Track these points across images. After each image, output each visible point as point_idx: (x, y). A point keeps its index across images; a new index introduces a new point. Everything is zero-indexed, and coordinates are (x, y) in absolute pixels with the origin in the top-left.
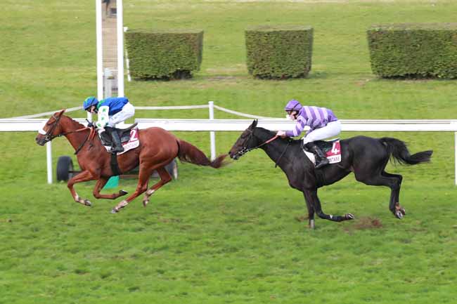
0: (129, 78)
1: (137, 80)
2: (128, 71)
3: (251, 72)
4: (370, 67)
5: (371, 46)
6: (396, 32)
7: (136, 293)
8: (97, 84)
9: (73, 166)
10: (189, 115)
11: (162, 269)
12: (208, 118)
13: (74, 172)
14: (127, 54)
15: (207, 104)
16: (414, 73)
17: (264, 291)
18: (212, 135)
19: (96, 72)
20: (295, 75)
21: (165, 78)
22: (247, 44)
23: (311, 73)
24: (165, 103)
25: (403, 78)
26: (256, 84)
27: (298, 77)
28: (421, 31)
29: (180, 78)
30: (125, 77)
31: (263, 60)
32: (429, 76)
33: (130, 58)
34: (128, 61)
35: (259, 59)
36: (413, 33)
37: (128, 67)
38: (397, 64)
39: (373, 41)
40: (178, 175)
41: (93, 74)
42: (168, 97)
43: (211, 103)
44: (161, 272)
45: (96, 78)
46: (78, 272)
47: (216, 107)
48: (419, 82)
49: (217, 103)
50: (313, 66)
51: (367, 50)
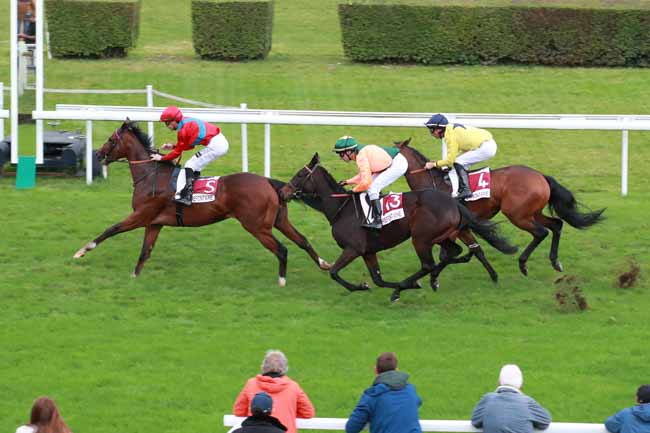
0: (50, 56)
1: (59, 58)
2: (48, 47)
3: (198, 51)
4: (342, 49)
5: (344, 24)
6: (375, 7)
8: (10, 61)
10: (123, 101)
11: (87, 287)
12: (146, 105)
14: (47, 26)
15: (145, 88)
16: (394, 56)
18: (151, 126)
19: (9, 47)
20: (253, 56)
21: (94, 57)
22: (194, 17)
23: (271, 53)
24: (94, 86)
25: (381, 62)
26: (203, 66)
27: (254, 59)
28: (404, 7)
29: (112, 56)
30: (45, 53)
31: (213, 37)
32: (412, 61)
33: (50, 31)
34: (48, 34)
35: (208, 35)
36: (394, 8)
37: (48, 42)
38: (375, 45)
39: (347, 16)
40: (108, 175)
41: (5, 49)
42: (96, 79)
43: (150, 87)
44: (86, 291)
45: (8, 54)
47: (156, 92)
48: (400, 68)
49: (156, 87)
50: (274, 46)
51: (338, 28)
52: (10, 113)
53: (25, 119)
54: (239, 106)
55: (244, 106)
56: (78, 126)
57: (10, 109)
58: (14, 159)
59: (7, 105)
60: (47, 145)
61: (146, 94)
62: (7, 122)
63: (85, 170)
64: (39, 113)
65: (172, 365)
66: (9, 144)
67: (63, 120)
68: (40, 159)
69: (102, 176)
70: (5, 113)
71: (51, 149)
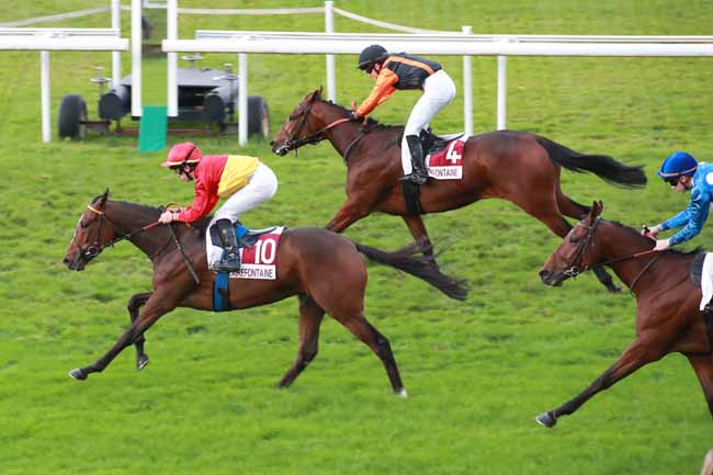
7: (198, 336)
9: (86, 114)
10: (287, 24)
12: (323, 30)
13: (89, 124)
15: (323, 5)
17: (424, 335)
18: (330, 60)
40: (270, 131)
43: (328, 4)
46: (98, 297)
47: (338, 10)
49: (338, 2)
52: (130, 42)
53: (152, 52)
54: (461, 30)
55: (466, 29)
56: (226, 61)
57: (129, 37)
58: (137, 110)
59: (125, 31)
60: (183, 90)
61: (323, 15)
62: (125, 56)
63: (237, 125)
64: (171, 43)
65: (370, 409)
66: (129, 88)
67: (202, 53)
68: (173, 111)
69: (262, 135)
70: (123, 44)
71: (188, 96)
